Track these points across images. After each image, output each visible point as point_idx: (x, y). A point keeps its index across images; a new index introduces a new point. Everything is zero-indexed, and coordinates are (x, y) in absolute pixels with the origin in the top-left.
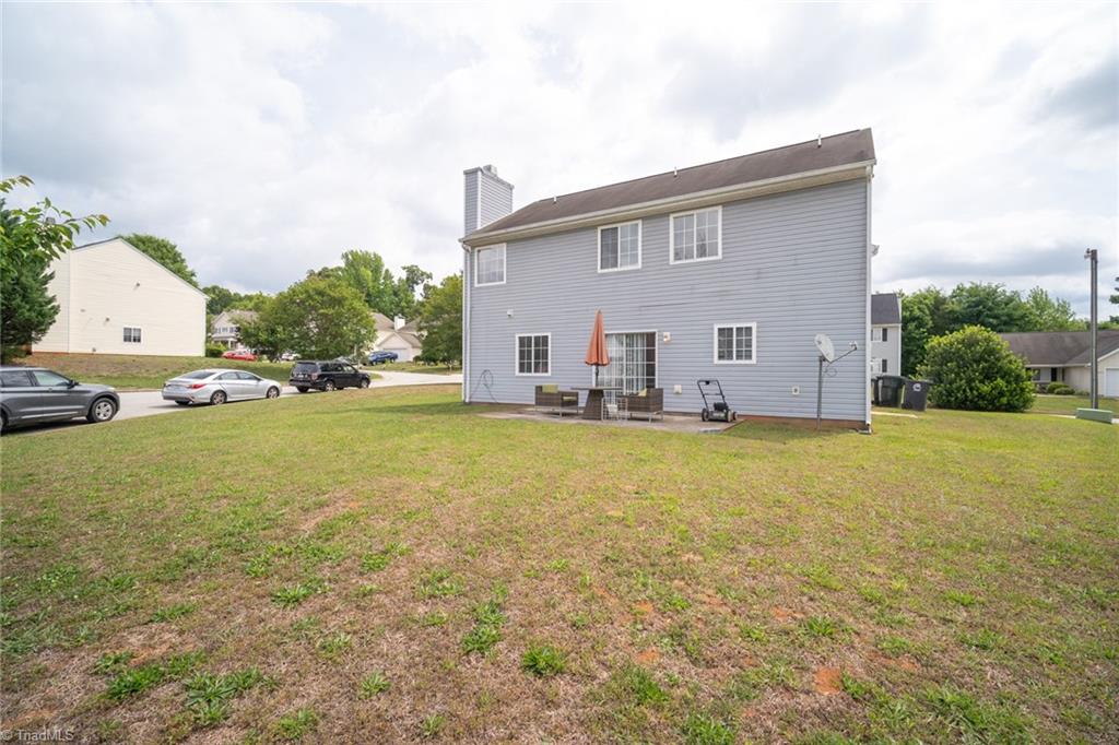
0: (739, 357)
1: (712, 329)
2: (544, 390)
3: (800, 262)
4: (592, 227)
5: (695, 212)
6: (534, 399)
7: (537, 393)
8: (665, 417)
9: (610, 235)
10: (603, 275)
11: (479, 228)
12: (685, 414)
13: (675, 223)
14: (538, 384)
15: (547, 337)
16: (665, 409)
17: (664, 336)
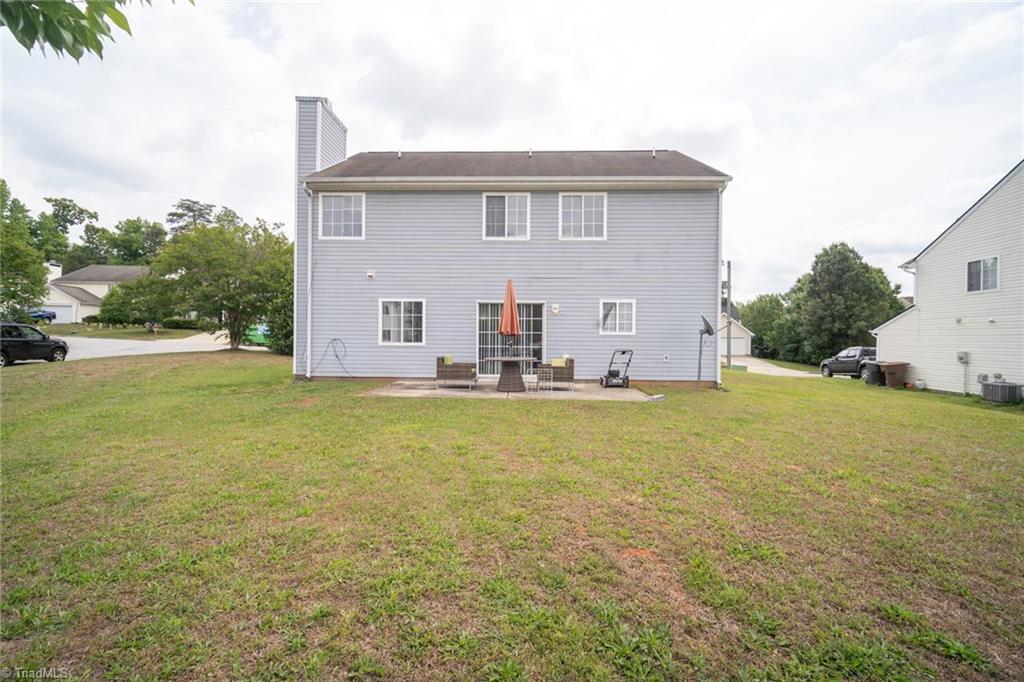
0: (621, 329)
1: (598, 303)
2: (446, 363)
3: (670, 250)
4: (478, 191)
5: (583, 194)
6: (435, 371)
7: (438, 367)
8: (577, 386)
9: (496, 202)
10: (486, 242)
11: (319, 169)
12: (587, 381)
13: (563, 202)
14: (441, 355)
15: (421, 303)
16: (575, 378)
17: (552, 309)
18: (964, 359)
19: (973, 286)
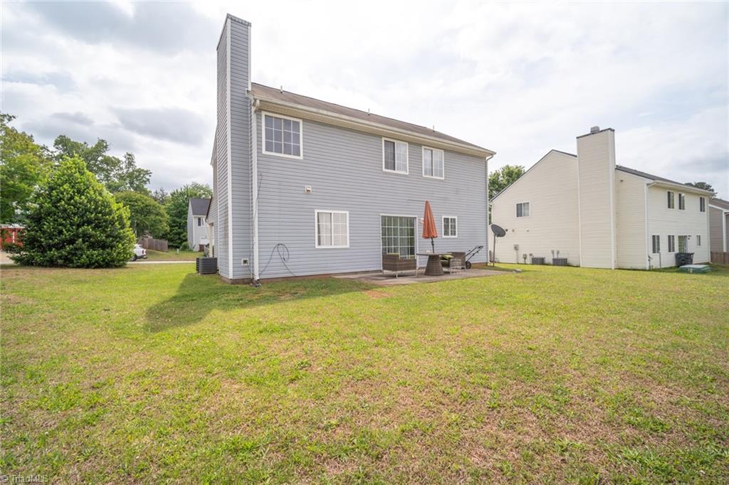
0: (451, 234)
1: (441, 218)
4: (379, 136)
5: (433, 149)
9: (389, 146)
10: (386, 173)
13: (424, 152)
15: (346, 214)
17: (421, 221)
18: (516, 248)
19: (519, 214)
